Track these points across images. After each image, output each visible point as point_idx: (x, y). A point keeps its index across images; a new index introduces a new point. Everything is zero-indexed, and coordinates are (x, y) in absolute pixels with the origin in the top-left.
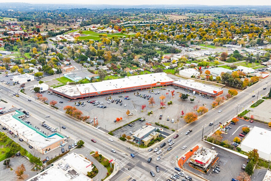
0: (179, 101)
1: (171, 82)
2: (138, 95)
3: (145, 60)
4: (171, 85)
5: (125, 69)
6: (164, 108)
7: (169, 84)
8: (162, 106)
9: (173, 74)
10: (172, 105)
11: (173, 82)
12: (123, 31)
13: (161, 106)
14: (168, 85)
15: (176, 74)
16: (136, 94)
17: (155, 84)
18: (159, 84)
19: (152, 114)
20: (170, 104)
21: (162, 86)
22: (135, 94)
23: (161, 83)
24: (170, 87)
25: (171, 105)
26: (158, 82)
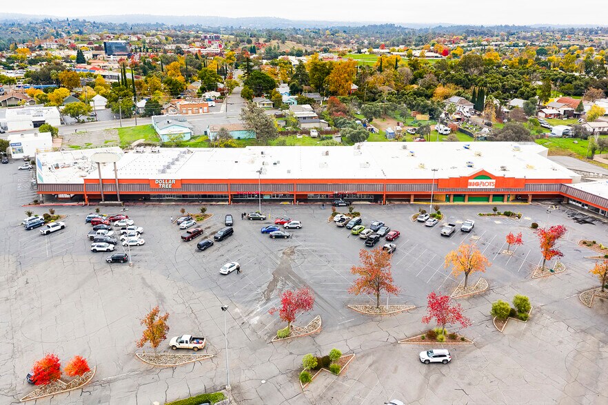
0: (587, 302)
1: (560, 182)
2: (343, 225)
3: (473, 101)
4: (558, 196)
5: (375, 121)
6: (453, 337)
7: (542, 190)
8: (434, 325)
9: (580, 156)
10: (523, 325)
11: (570, 181)
12: (454, 54)
13: (427, 320)
14: (538, 198)
15: (597, 157)
16: (337, 218)
17: (463, 181)
18: (488, 185)
19: (335, 371)
20: (512, 314)
21: (500, 197)
22: (335, 214)
23: (501, 181)
24: (548, 206)
25: (513, 326)
26: (483, 175)
